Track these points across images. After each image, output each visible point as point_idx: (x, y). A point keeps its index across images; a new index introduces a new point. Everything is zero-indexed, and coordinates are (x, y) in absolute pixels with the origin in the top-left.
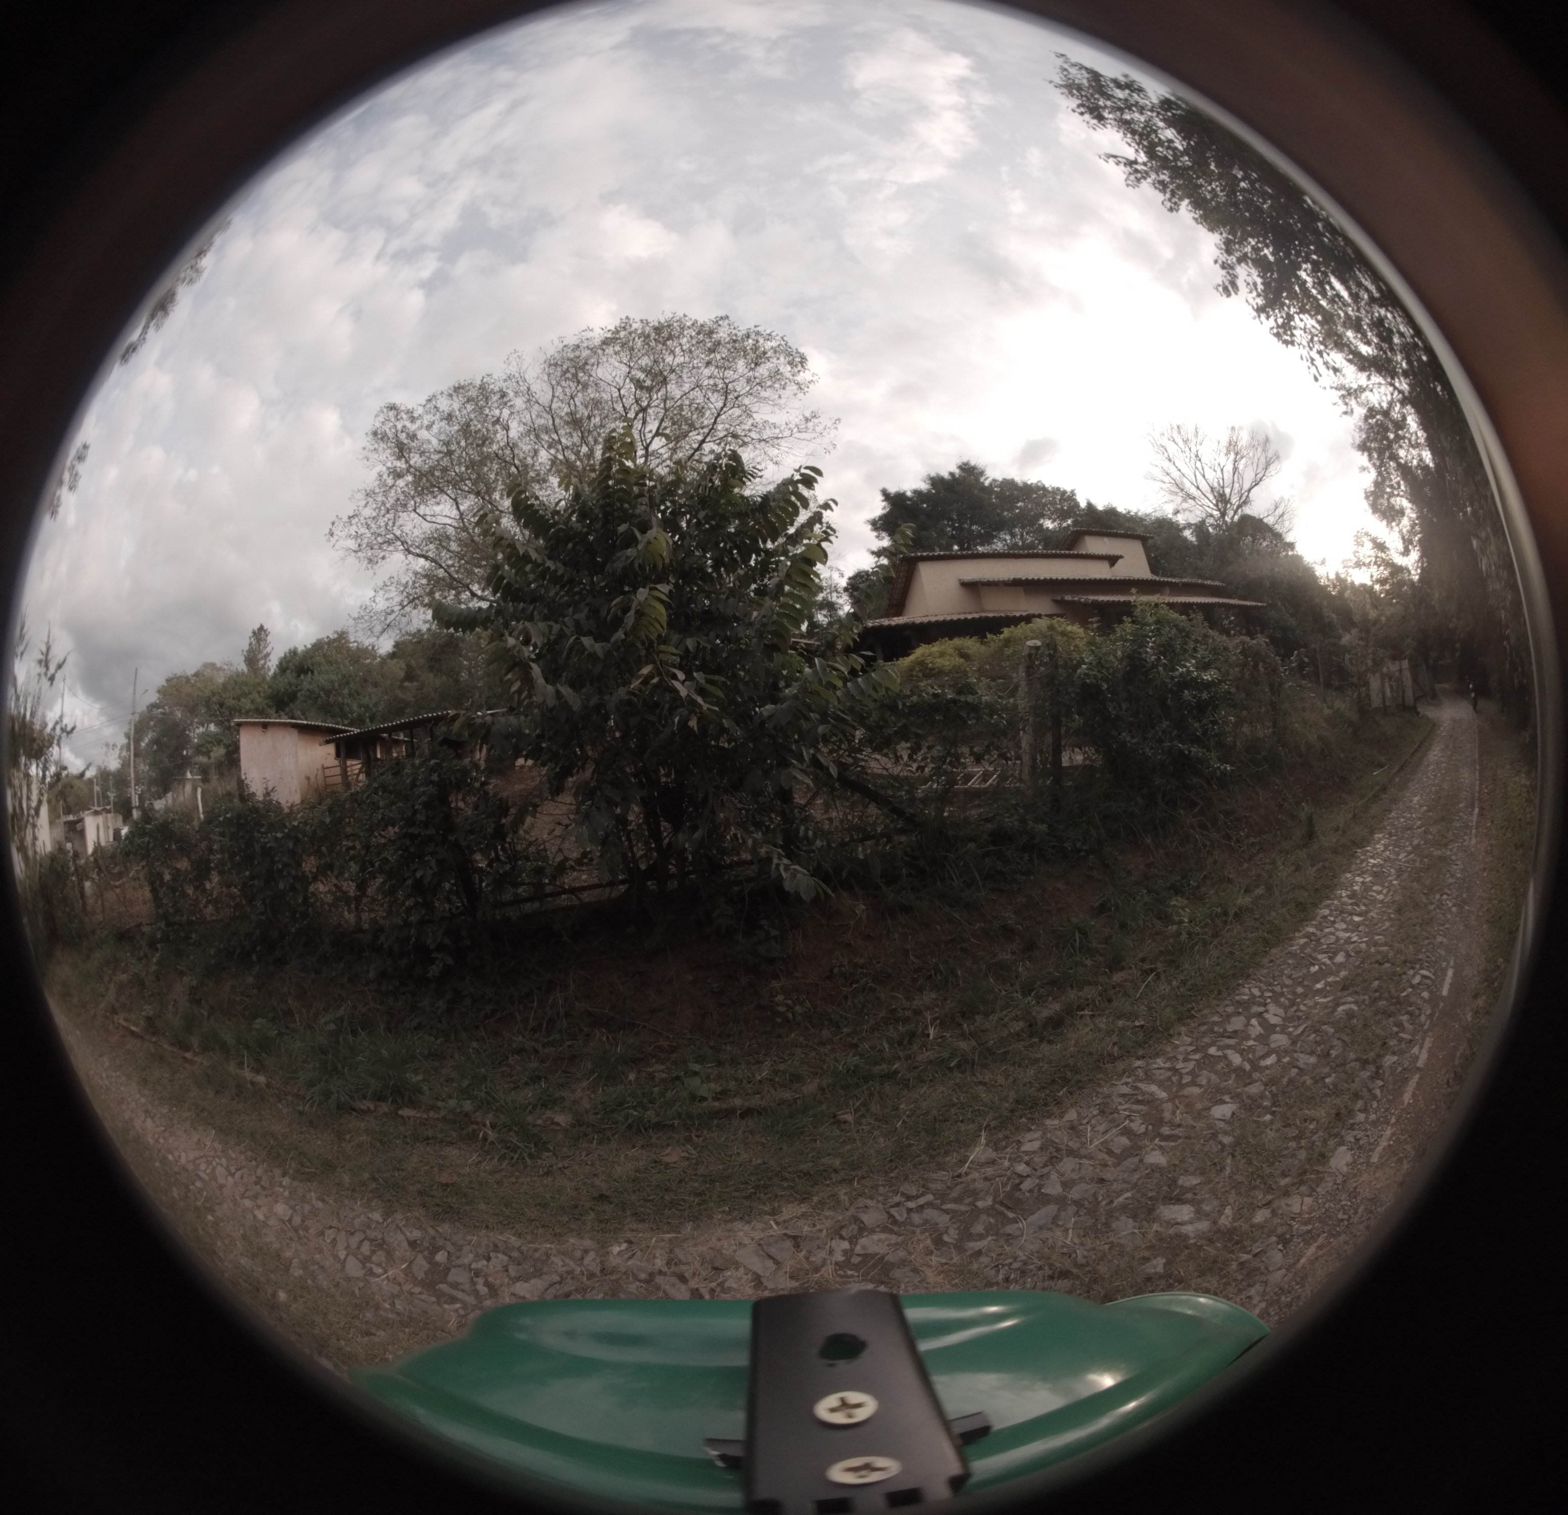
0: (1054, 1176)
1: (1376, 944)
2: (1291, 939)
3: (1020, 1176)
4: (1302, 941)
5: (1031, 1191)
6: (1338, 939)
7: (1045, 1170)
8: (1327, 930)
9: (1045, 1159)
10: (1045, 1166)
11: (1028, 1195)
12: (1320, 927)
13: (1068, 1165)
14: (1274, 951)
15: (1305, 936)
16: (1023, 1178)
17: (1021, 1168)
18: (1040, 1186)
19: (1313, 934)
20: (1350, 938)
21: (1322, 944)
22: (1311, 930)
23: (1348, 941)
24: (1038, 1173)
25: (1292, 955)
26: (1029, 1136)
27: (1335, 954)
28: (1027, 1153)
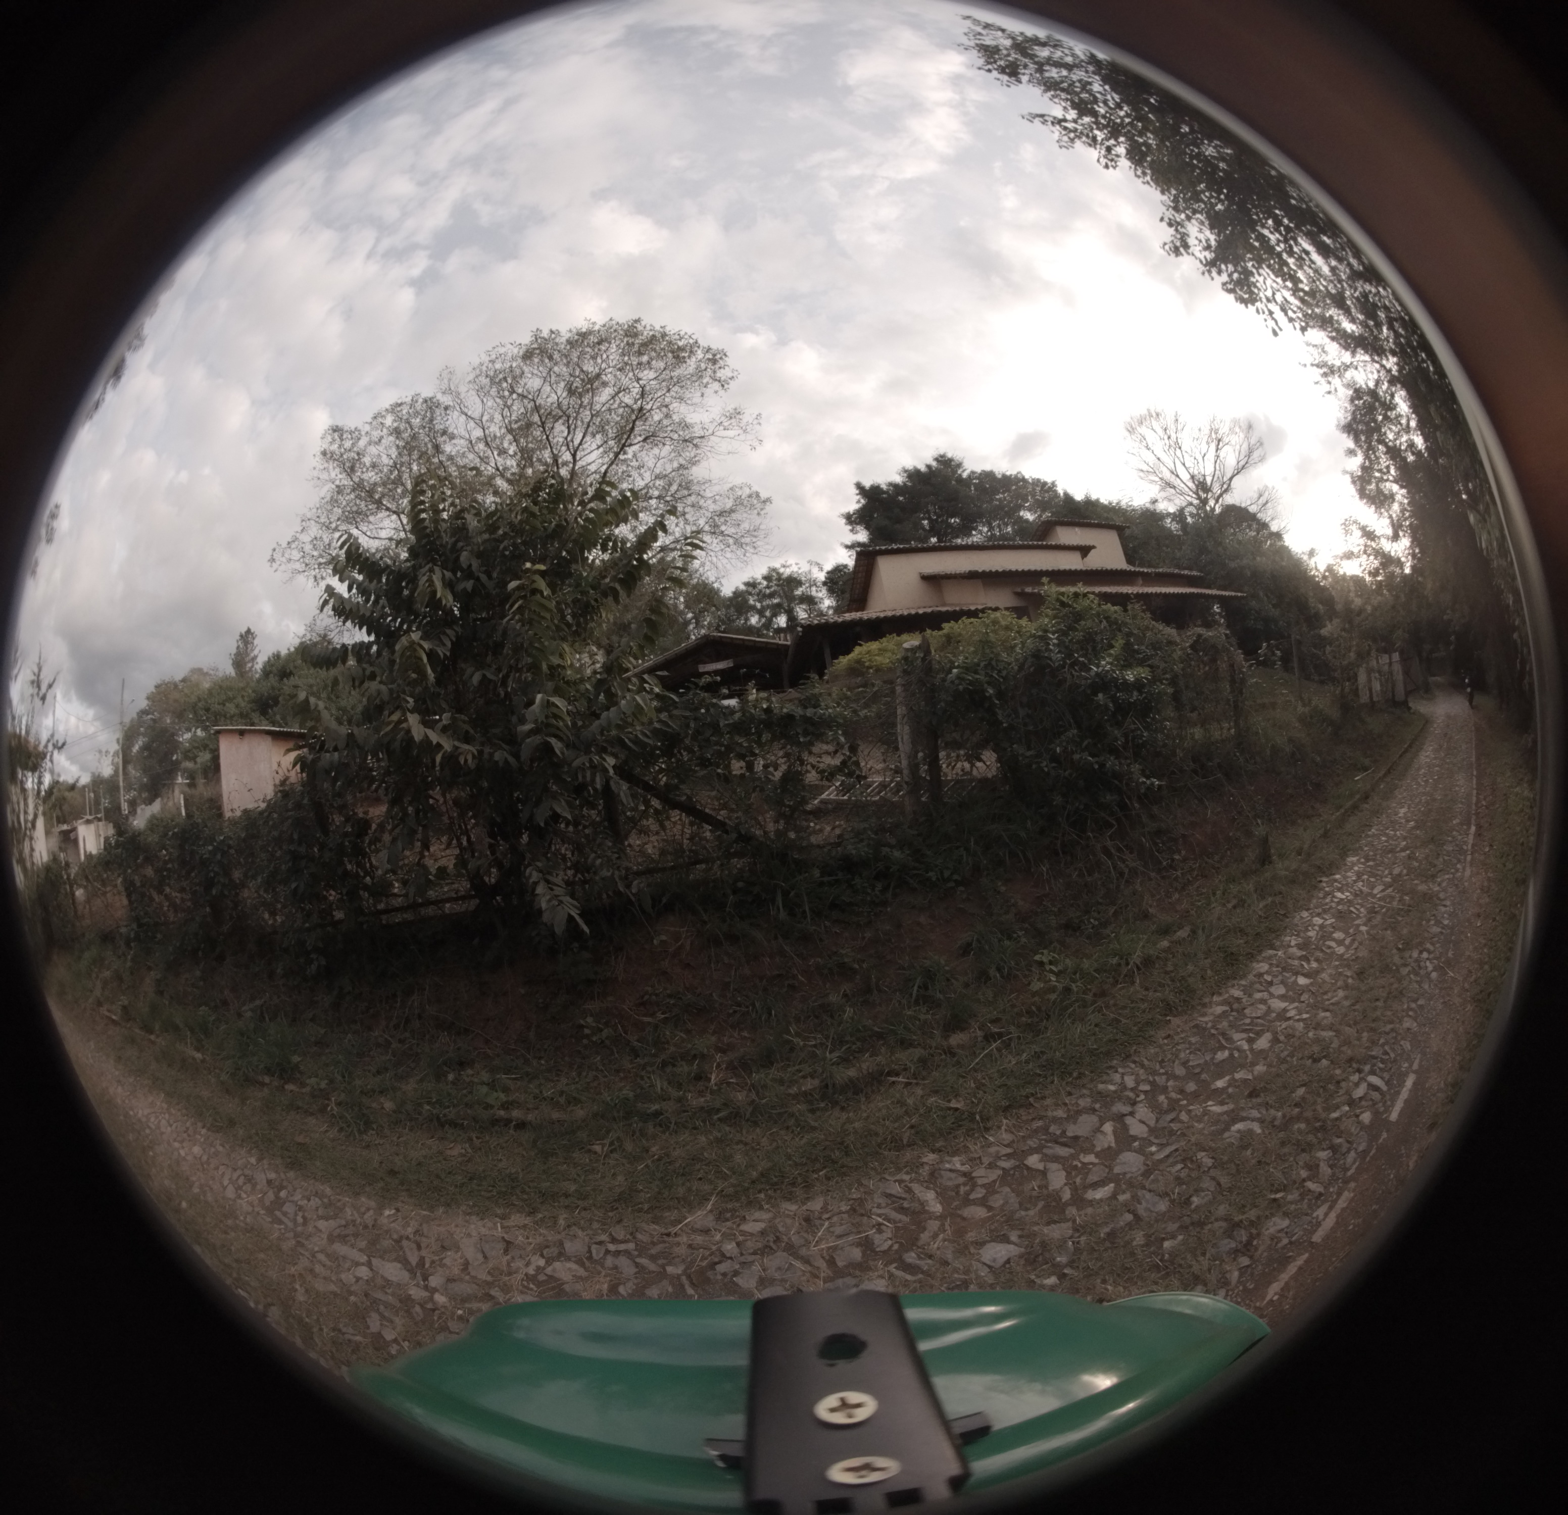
0: (756, 1267)
1: (1318, 1026)
2: (1204, 1005)
3: (723, 1255)
4: (1219, 1010)
5: (724, 1275)
6: (1269, 1010)
7: (750, 1258)
8: (1258, 996)
9: (760, 1245)
10: (754, 1253)
11: (719, 1277)
12: (1248, 991)
13: (780, 1258)
14: (1175, 1021)
15: (1225, 1002)
16: (724, 1257)
17: (730, 1247)
18: (736, 1273)
19: (1238, 1000)
20: (1285, 1010)
21: (1245, 1016)
22: (1237, 993)
23: (1282, 1016)
24: (742, 1259)
25: (1199, 1029)
26: (758, 1215)
27: (1259, 1034)
28: (743, 1233)
